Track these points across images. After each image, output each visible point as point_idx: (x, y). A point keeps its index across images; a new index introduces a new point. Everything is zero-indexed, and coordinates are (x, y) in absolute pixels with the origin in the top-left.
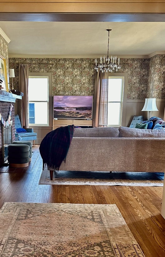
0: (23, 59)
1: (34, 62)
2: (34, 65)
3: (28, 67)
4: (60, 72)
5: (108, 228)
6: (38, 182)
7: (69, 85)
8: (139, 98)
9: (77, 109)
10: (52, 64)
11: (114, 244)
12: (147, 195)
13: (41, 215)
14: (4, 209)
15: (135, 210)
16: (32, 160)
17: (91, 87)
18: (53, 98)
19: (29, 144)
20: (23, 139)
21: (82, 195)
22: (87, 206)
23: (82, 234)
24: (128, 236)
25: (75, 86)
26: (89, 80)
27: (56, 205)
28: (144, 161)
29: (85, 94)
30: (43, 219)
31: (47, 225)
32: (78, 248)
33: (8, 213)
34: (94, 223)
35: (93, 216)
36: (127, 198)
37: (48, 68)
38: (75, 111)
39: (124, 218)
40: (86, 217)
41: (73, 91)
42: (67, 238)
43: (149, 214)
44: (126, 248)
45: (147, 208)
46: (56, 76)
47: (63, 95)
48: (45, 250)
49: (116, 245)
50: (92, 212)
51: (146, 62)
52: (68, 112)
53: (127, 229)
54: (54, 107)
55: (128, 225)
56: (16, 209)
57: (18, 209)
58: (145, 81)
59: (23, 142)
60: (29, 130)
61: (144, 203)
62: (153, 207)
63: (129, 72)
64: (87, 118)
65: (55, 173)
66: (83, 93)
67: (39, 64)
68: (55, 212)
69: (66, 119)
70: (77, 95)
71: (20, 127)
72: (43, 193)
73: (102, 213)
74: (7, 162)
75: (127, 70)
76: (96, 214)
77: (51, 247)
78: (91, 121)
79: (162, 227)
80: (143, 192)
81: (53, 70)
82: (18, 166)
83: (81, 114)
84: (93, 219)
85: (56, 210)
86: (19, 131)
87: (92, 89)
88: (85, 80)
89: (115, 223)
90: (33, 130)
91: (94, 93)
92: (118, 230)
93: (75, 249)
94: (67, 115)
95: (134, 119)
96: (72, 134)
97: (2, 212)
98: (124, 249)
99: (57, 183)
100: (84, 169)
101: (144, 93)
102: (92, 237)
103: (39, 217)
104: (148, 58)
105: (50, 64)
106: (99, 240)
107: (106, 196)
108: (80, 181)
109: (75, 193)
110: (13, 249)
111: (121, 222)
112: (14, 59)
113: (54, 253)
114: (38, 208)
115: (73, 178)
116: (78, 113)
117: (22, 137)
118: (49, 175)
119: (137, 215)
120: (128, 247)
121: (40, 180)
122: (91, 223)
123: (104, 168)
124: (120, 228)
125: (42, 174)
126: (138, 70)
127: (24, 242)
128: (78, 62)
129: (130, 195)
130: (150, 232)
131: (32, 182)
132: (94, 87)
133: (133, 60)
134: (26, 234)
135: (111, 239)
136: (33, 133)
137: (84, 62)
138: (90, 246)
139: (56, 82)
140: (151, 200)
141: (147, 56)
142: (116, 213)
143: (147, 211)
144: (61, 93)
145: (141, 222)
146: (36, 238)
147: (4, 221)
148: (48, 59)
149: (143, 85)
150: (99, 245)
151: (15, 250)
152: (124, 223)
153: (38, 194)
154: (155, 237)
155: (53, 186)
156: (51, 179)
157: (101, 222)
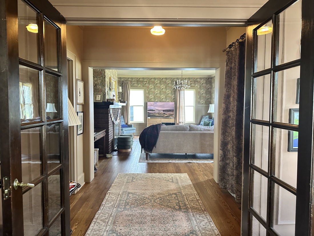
0: (126, 78)
1: (134, 80)
2: (134, 82)
3: (130, 83)
4: (151, 86)
5: (181, 186)
6: (138, 161)
7: (158, 95)
8: (206, 103)
9: (164, 111)
10: (146, 82)
11: (184, 194)
12: (207, 168)
13: (141, 180)
14: (118, 177)
15: (198, 176)
16: (133, 147)
17: (173, 96)
18: (147, 103)
19: (131, 136)
20: (126, 132)
21: (166, 168)
22: (169, 174)
23: (166, 189)
24: (192, 189)
25: (162, 95)
26: (172, 92)
27: (150, 174)
28: (206, 146)
29: (169, 101)
30: (143, 182)
31: (145, 185)
32: (163, 195)
33: (121, 179)
34: (173, 183)
35: (172, 180)
36: (194, 170)
37: (143, 84)
38: (162, 112)
39: (191, 181)
40: (168, 181)
41: (160, 99)
42: (156, 191)
43: (206, 178)
44: (190, 195)
45: (206, 175)
46: (149, 89)
47: (154, 102)
48: (144, 197)
49: (185, 194)
50: (172, 177)
51: (210, 80)
52: (157, 113)
53: (192, 186)
54: (148, 109)
55: (193, 184)
56: (126, 177)
57: (127, 177)
58: (209, 92)
59: (127, 135)
60: (130, 126)
61: (205, 172)
62: (209, 174)
63: (198, 87)
64: (170, 117)
65: (149, 155)
66: (168, 100)
67: (138, 81)
68: (149, 178)
69: (156, 118)
70: (163, 102)
71: (124, 123)
72: (142, 167)
73: (178, 178)
74: (116, 148)
75: (197, 85)
76: (174, 179)
77: (148, 195)
78: (174, 119)
79: (212, 185)
80: (205, 166)
81: (147, 85)
82: (124, 151)
83: (166, 114)
84: (173, 182)
85: (150, 177)
86: (123, 126)
87: (174, 97)
88: (169, 91)
89: (185, 183)
90: (133, 126)
91: (175, 101)
92: (187, 187)
93: (161, 196)
94: (157, 115)
95: (203, 118)
96: (160, 129)
97: (117, 178)
98: (189, 196)
99: (151, 162)
100: (168, 152)
101: (209, 100)
102: (171, 190)
103: (140, 181)
104: (211, 77)
105: (145, 81)
106: (175, 192)
107: (182, 169)
108: (165, 160)
109: (162, 167)
110: (126, 197)
111: (189, 182)
112: (120, 78)
113: (150, 198)
114: (139, 176)
115: (161, 158)
116: (164, 114)
117: (126, 131)
118: (145, 156)
119: (199, 179)
120: (192, 194)
121: (139, 160)
122: (171, 184)
123: (181, 151)
124: (188, 186)
125: (140, 156)
126: (204, 85)
127: (132, 193)
128: (164, 80)
129: (197, 168)
130: (205, 187)
131: (134, 161)
132: (175, 96)
133: (201, 78)
134: (133, 189)
135: (182, 191)
136: (133, 128)
137: (168, 80)
138: (170, 195)
139: (149, 93)
140: (209, 170)
141: (210, 76)
142: (187, 178)
143: (205, 177)
144: (152, 100)
145: (201, 182)
146: (139, 192)
147: (119, 183)
148: (143, 78)
149: (208, 95)
150: (175, 194)
151: (127, 197)
152: (191, 183)
153: (139, 168)
154: (207, 190)
155: (148, 163)
156: (147, 159)
157: (177, 183)
